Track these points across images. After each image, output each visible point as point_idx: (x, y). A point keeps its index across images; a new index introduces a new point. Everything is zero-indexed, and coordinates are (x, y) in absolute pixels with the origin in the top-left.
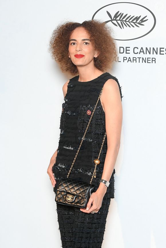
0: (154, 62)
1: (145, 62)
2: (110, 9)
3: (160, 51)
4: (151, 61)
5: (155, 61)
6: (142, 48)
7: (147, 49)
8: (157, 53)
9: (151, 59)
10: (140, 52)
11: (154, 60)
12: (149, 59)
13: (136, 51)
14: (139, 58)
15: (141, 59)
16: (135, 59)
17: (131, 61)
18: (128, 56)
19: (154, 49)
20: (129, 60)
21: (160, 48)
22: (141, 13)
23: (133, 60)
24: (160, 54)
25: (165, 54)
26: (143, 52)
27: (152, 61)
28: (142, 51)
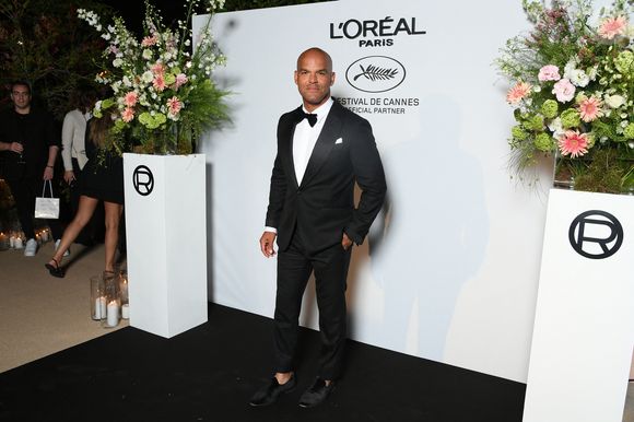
2: (363, 63)
11: (403, 110)
13: (386, 102)
16: (385, 110)
18: (378, 107)
22: (392, 66)
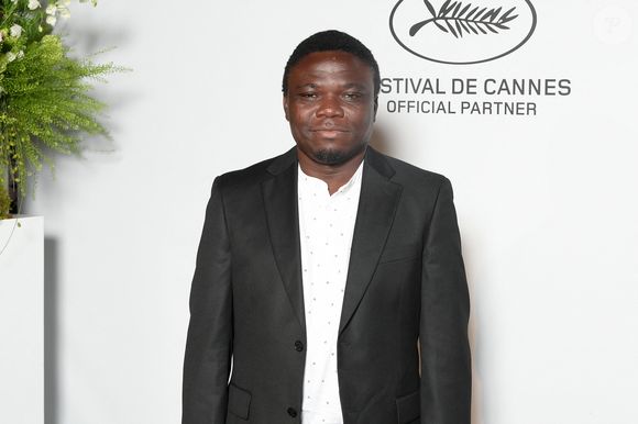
0: (531, 112)
1: (512, 113)
3: (547, 87)
4: (525, 111)
5: (534, 109)
6: (504, 81)
7: (515, 82)
8: (538, 93)
9: (525, 106)
10: (501, 89)
12: (520, 106)
14: (498, 104)
15: (502, 107)
17: (478, 110)
19: (531, 81)
20: (476, 108)
21: (547, 81)
23: (484, 108)
24: (547, 93)
25: (557, 94)
26: (507, 89)
27: (528, 109)
28: (504, 87)
